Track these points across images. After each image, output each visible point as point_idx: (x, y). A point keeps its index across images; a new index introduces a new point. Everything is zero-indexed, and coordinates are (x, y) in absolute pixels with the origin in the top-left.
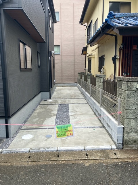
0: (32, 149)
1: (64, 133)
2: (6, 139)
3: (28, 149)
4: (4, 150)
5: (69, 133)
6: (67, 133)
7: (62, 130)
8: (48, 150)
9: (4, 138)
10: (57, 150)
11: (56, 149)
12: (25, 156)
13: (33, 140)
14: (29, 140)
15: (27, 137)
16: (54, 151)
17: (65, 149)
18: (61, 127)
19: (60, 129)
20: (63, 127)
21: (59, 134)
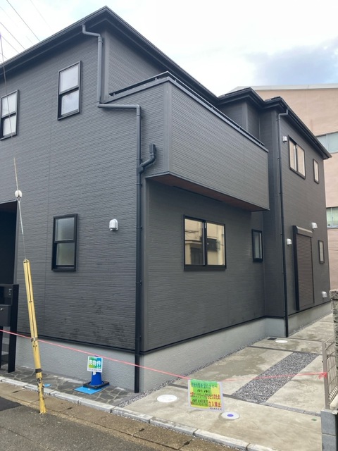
0: (155, 420)
1: (203, 398)
2: (133, 393)
3: (149, 417)
4: (117, 408)
5: (214, 401)
6: (209, 400)
7: (199, 391)
8: (178, 428)
9: (130, 391)
10: (194, 434)
11: (192, 432)
12: (138, 426)
13: (171, 405)
14: (164, 404)
15: (166, 398)
16: (189, 433)
17: (207, 436)
18: (199, 384)
19: (197, 388)
20: (202, 385)
21: (194, 398)
